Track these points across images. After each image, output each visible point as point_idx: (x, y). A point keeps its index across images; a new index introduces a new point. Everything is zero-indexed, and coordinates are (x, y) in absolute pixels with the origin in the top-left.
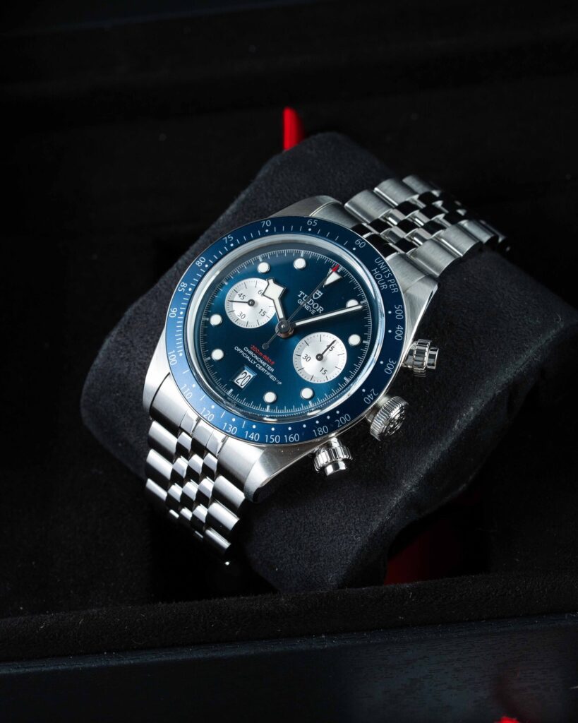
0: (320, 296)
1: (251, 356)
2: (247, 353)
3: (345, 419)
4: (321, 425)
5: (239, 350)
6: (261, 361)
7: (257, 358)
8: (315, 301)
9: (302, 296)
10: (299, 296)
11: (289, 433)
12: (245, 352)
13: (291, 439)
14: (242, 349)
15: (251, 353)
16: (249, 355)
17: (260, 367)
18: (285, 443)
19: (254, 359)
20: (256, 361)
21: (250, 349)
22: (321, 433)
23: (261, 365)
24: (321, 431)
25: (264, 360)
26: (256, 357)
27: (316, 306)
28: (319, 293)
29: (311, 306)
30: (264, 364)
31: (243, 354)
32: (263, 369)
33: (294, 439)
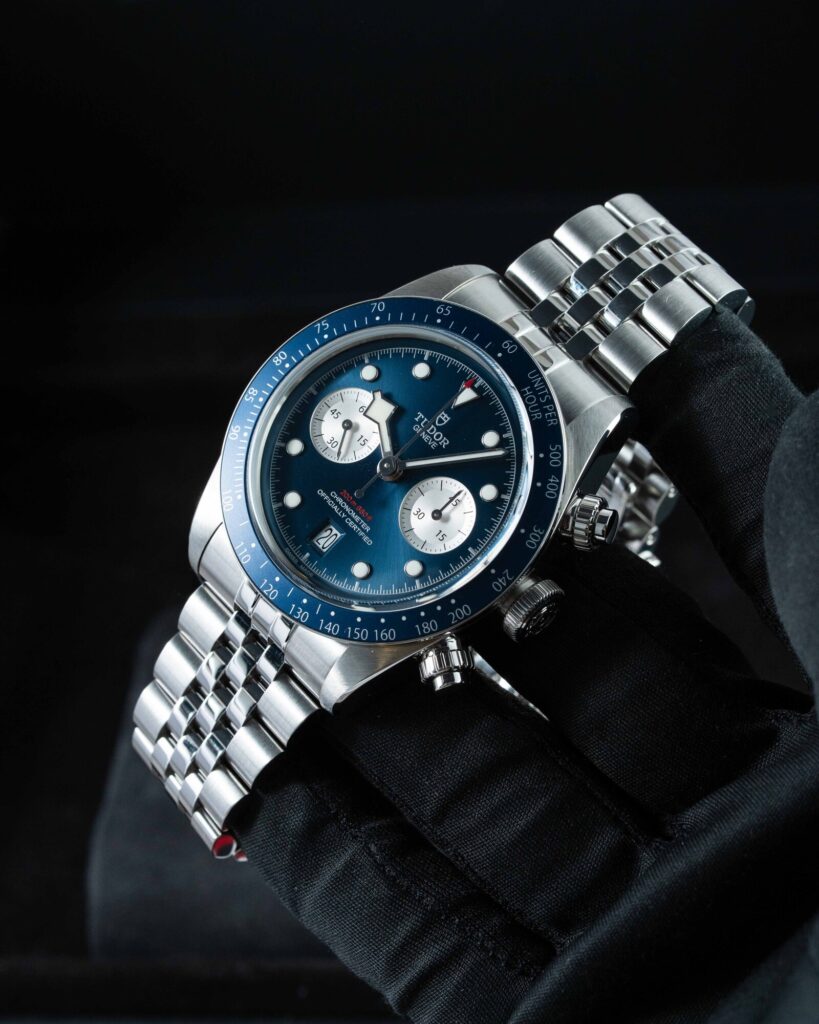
0: (446, 422)
1: (339, 506)
2: (335, 501)
3: (463, 612)
4: (427, 619)
5: (323, 494)
6: (353, 514)
7: (348, 509)
8: (439, 429)
9: (421, 420)
10: (417, 419)
11: (381, 627)
12: (332, 499)
13: (384, 636)
14: (328, 494)
15: (340, 500)
16: (337, 504)
17: (351, 523)
18: (374, 641)
19: (344, 511)
20: (346, 513)
21: (339, 495)
22: (427, 630)
23: (353, 520)
24: (427, 627)
25: (357, 513)
26: (346, 507)
27: (438, 436)
28: (445, 418)
29: (432, 436)
30: (357, 518)
31: (329, 502)
32: (355, 527)
33: (388, 636)
